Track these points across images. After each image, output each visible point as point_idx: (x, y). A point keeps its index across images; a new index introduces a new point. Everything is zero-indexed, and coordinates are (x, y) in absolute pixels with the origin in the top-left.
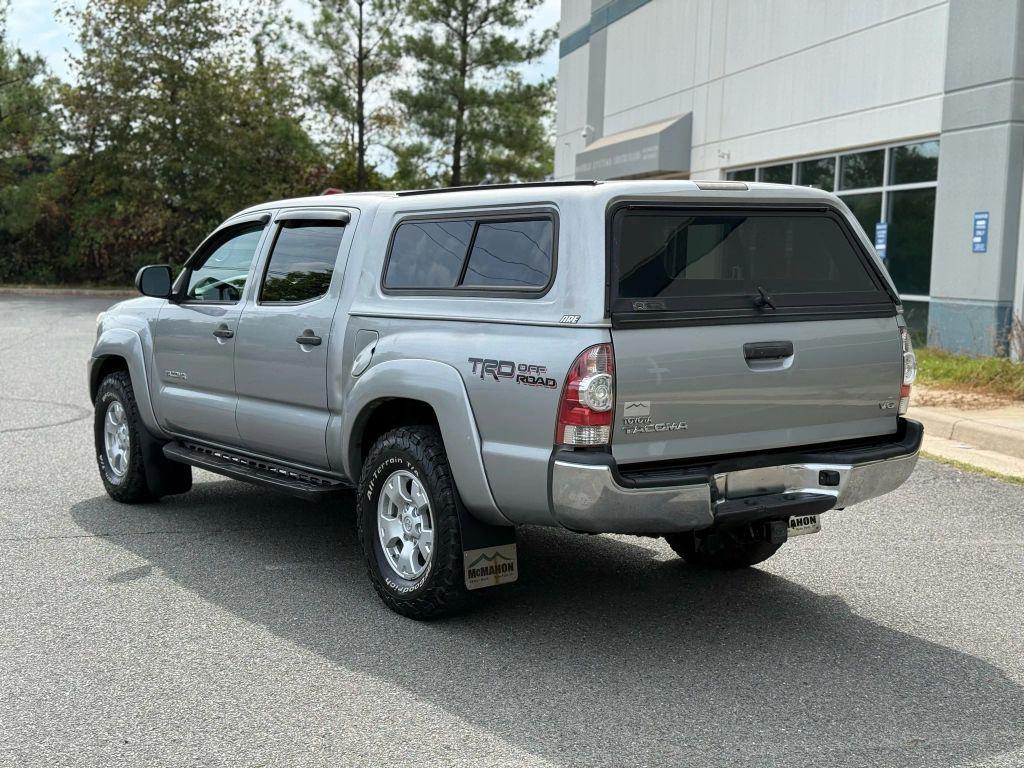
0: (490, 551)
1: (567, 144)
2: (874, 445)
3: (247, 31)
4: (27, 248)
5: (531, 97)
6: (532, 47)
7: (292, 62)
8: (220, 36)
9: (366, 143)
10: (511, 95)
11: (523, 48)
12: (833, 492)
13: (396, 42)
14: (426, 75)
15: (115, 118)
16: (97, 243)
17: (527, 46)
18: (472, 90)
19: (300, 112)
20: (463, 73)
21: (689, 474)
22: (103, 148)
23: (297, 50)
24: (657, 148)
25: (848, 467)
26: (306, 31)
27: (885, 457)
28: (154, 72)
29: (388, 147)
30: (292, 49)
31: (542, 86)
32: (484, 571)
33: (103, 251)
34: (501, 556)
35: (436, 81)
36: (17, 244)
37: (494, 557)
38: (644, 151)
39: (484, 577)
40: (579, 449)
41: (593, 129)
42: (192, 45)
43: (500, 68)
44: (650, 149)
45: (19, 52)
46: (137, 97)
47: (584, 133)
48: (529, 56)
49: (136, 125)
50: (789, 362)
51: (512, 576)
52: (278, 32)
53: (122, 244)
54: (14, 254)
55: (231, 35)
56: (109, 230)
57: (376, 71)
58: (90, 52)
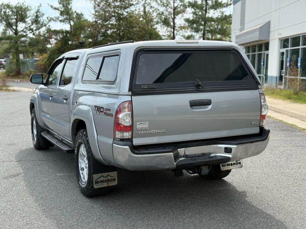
0: (105, 174)
1: (234, 33)
2: (249, 138)
3: (140, 3)
5: (227, 19)
6: (227, 3)
7: (153, 11)
8: (132, 5)
9: (176, 35)
10: (220, 18)
11: (225, 3)
12: (229, 156)
13: (185, 3)
14: (194, 13)
15: (103, 30)
17: (226, 3)
18: (208, 17)
19: (156, 26)
20: (206, 12)
21: (166, 149)
22: (100, 40)
23: (155, 7)
24: (258, 32)
25: (235, 146)
26: (158, 2)
27: (252, 142)
28: (114, 16)
29: (182, 36)
30: (154, 7)
31: (230, 15)
32: (102, 181)
34: (110, 176)
35: (196, 15)
37: (107, 176)
38: (255, 34)
39: (102, 184)
40: (122, 140)
41: (241, 27)
42: (125, 8)
43: (218, 10)
44: (256, 33)
45: (76, 12)
46: (109, 24)
47: (239, 29)
48: (227, 6)
49: (109, 32)
50: (210, 107)
51: (115, 183)
52: (150, 2)
55: (136, 4)
57: (179, 13)
58: (96, 11)
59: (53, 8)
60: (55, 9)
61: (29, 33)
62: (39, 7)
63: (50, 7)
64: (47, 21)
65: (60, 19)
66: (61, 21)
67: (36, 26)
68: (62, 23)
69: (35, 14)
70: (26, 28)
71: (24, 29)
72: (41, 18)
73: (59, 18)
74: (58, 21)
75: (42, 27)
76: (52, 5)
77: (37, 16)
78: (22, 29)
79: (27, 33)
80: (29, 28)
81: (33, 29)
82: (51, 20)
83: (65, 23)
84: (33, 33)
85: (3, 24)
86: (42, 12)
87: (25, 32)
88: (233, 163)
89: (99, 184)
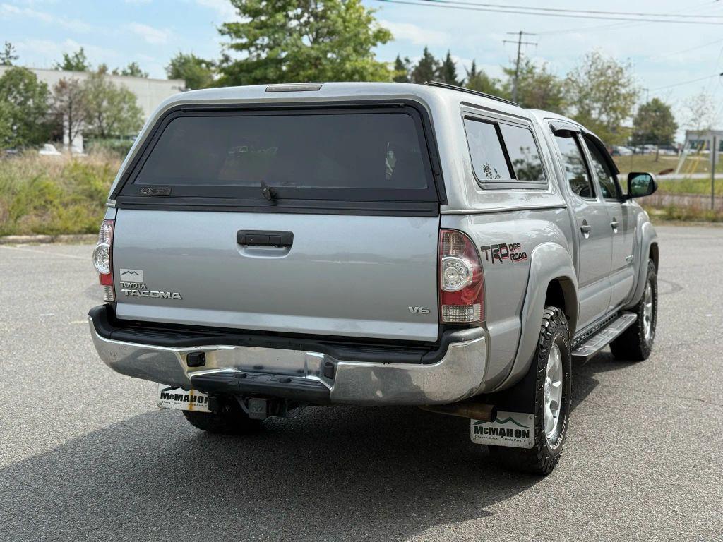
32: (178, 397)
39: (177, 402)
88: (508, 430)
89: (170, 400)
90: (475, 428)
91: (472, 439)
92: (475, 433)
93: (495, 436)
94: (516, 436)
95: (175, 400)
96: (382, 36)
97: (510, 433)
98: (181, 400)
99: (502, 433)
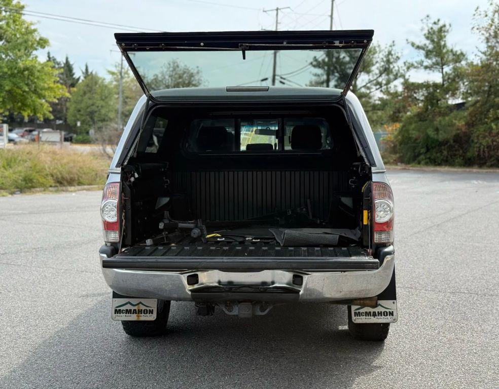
0: (135, 301)
4: (451, 148)
16: (483, 145)
32: (128, 311)
33: (486, 149)
36: (446, 146)
37: (138, 304)
39: (127, 315)
45: (452, 50)
53: (495, 145)
54: (444, 151)
56: (489, 138)
58: (489, 47)
59: (415, 46)
60: (418, 47)
61: (375, 89)
62: (391, 46)
63: (410, 46)
64: (405, 68)
65: (425, 64)
66: (426, 67)
67: (387, 77)
68: (428, 71)
69: (385, 59)
70: (370, 82)
71: (367, 84)
72: (395, 65)
73: (423, 62)
74: (422, 67)
75: (396, 79)
76: (414, 42)
77: (388, 62)
78: (364, 84)
79: (372, 90)
80: (375, 82)
81: (382, 82)
82: (410, 66)
83: (433, 71)
84: (380, 89)
85: (335, 76)
86: (397, 55)
87: (368, 88)
88: (378, 312)
89: (122, 314)
90: (355, 313)
91: (353, 321)
92: (355, 316)
93: (369, 317)
94: (384, 315)
95: (126, 313)
96: (43, 43)
97: (380, 314)
98: (131, 313)
99: (374, 315)
